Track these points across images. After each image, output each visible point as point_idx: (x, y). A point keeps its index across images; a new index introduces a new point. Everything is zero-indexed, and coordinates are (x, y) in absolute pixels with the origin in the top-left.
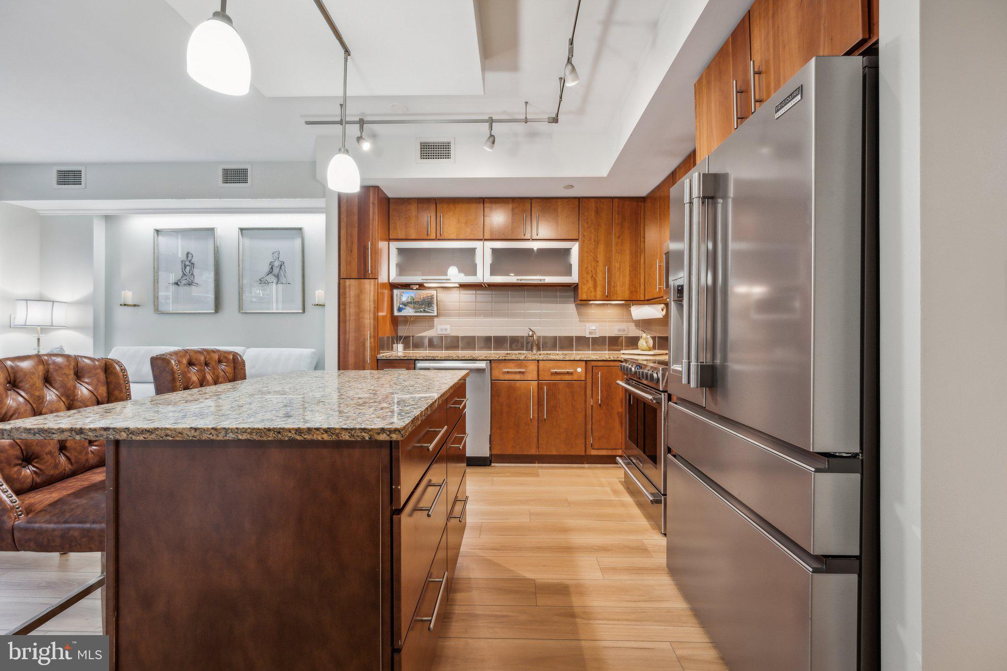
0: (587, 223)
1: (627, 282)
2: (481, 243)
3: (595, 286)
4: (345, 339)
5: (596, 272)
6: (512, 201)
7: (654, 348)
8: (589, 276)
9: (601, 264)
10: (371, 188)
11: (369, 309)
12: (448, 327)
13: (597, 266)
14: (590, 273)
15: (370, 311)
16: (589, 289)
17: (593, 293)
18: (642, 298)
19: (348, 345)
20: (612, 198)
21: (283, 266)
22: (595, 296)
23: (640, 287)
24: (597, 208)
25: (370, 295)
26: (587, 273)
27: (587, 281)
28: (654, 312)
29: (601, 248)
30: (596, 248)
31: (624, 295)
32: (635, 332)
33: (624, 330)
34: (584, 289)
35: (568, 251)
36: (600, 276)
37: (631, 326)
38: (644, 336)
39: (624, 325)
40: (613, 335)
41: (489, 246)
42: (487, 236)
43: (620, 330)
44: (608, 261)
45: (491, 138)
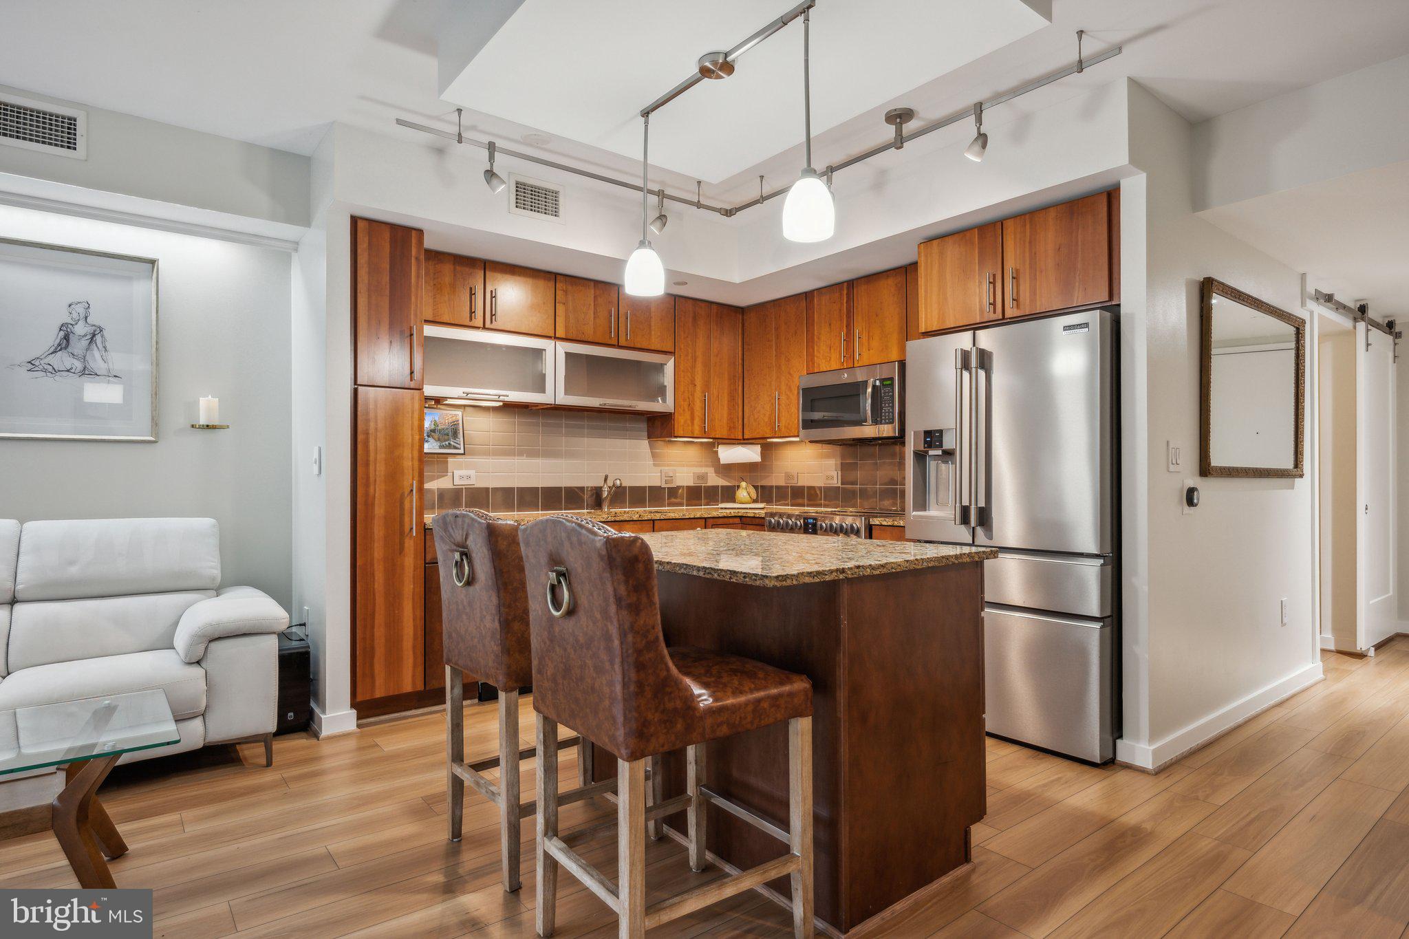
0: (684, 333)
1: (725, 416)
2: (552, 342)
3: (692, 419)
4: (367, 494)
5: (694, 399)
6: (594, 286)
7: (755, 501)
8: (686, 403)
9: (698, 388)
10: (414, 232)
11: (410, 441)
12: (472, 473)
13: (695, 391)
14: (688, 400)
15: (412, 445)
16: (685, 422)
17: (690, 428)
18: (740, 437)
19: (373, 504)
20: (711, 303)
21: (98, 338)
22: (692, 432)
23: (738, 421)
24: (694, 313)
25: (412, 417)
26: (684, 400)
27: (684, 410)
28: (750, 454)
29: (699, 368)
30: (693, 367)
31: (722, 432)
32: (715, 480)
33: (703, 477)
34: (681, 421)
35: (660, 368)
36: (698, 405)
37: (710, 471)
38: (743, 484)
39: (703, 470)
40: (691, 484)
41: (563, 348)
42: (560, 333)
43: (699, 477)
44: (707, 386)
45: (662, 218)
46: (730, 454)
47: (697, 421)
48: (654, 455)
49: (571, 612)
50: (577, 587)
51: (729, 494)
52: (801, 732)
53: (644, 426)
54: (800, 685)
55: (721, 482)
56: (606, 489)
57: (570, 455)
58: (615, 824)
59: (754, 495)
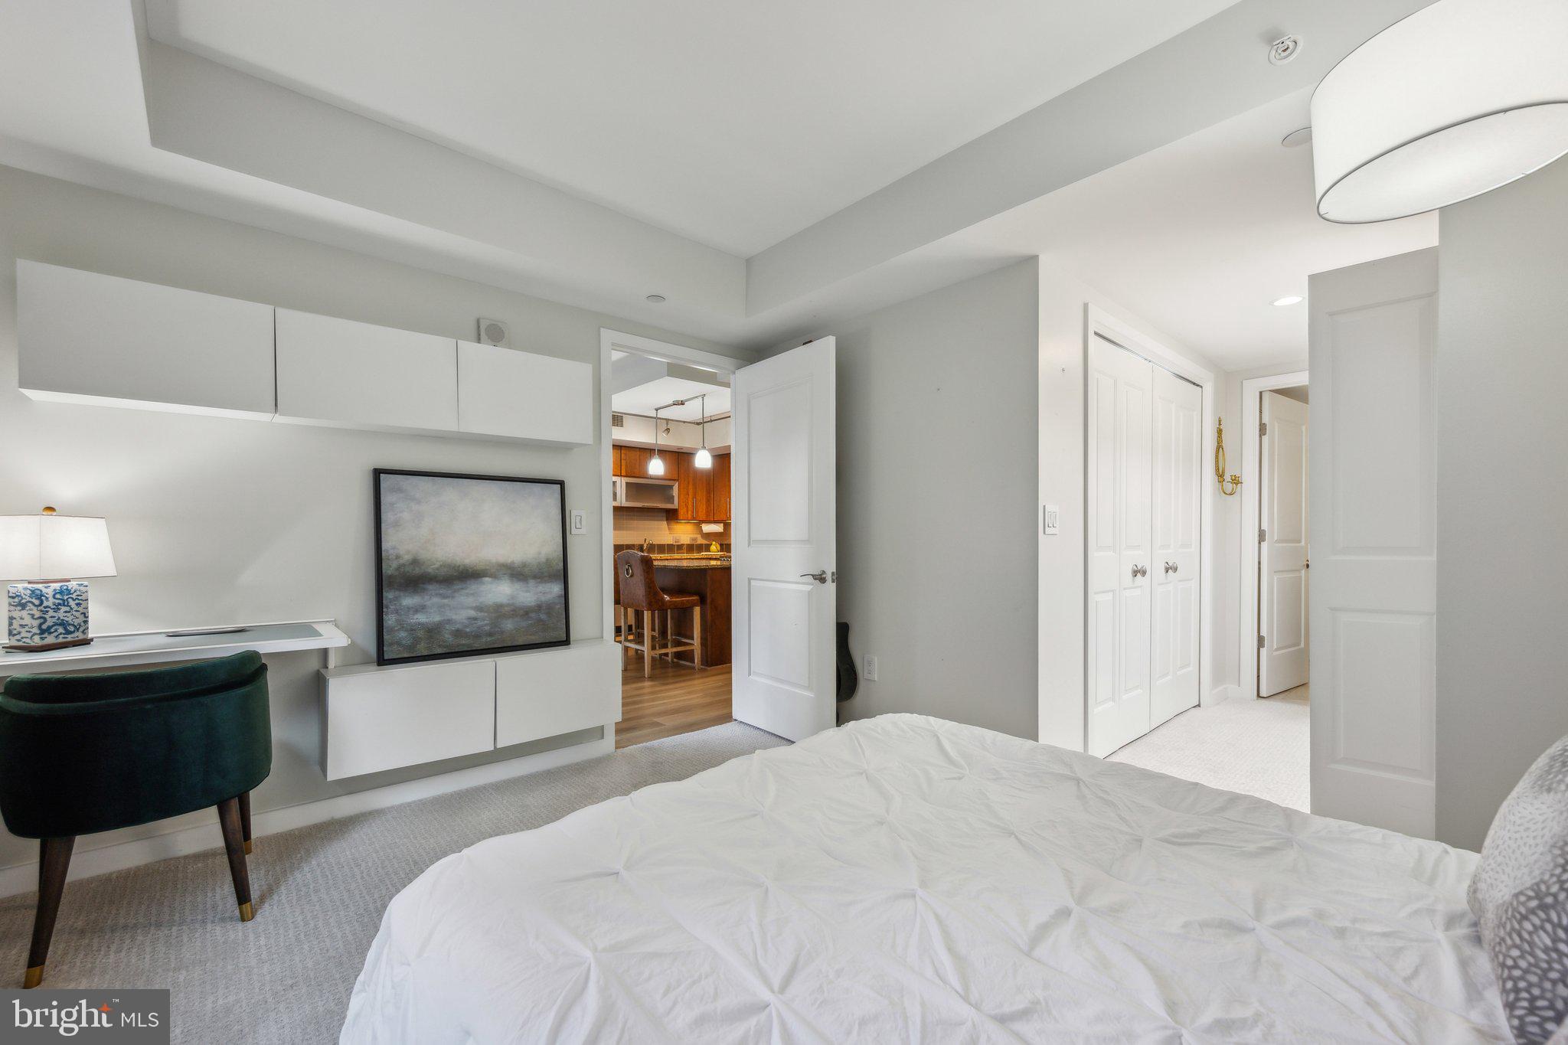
1: (705, 510)
2: (620, 478)
3: (688, 512)
5: (688, 502)
8: (684, 504)
9: (690, 497)
14: (685, 502)
16: (684, 513)
17: (686, 516)
18: (712, 519)
22: (688, 517)
23: (711, 513)
26: (683, 502)
27: (683, 508)
28: (717, 528)
29: (691, 487)
30: (688, 486)
31: (702, 516)
32: (701, 541)
33: (695, 539)
34: (682, 513)
35: (671, 487)
36: (690, 506)
37: (699, 536)
38: (714, 543)
39: (695, 536)
40: (689, 543)
41: (624, 480)
42: (623, 473)
43: (693, 540)
44: (695, 496)
45: (668, 430)
46: (708, 528)
47: (690, 512)
48: (669, 529)
49: (631, 576)
50: (634, 570)
51: (707, 548)
52: (697, 610)
53: (665, 514)
54: (695, 598)
55: (704, 542)
56: (645, 545)
57: (627, 529)
58: (644, 637)
59: (719, 548)
